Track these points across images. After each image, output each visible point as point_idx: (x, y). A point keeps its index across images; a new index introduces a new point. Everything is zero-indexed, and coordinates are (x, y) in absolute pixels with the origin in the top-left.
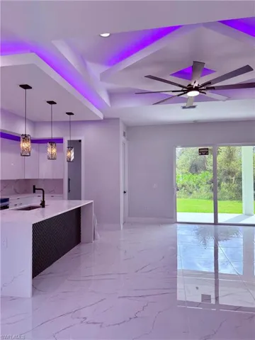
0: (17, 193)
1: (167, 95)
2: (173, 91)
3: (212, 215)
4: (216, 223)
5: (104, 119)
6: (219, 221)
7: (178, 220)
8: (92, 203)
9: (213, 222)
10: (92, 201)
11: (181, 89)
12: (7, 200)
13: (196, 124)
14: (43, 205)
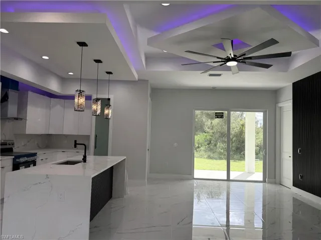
0: (40, 148)
1: (208, 65)
2: (214, 62)
3: (225, 172)
4: (228, 180)
5: (138, 80)
6: (231, 178)
7: (195, 177)
8: (125, 159)
9: (226, 178)
10: (125, 157)
11: (220, 60)
12: (35, 154)
13: (214, 90)
14: (84, 160)
